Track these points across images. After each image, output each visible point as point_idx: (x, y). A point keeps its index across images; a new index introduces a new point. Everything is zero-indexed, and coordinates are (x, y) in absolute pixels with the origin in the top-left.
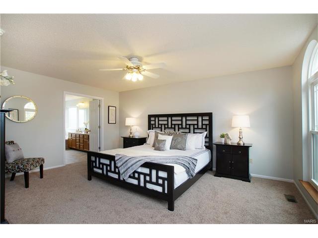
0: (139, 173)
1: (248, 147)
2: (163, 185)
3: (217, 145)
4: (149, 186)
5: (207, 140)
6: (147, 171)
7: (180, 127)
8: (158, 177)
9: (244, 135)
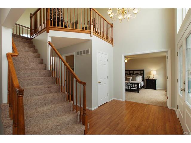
0: (129, 86)
1: (156, 80)
2: (136, 88)
3: (146, 80)
4: (132, 88)
5: (143, 78)
6: (131, 85)
7: (133, 74)
8: (134, 86)
9: (154, 76)
